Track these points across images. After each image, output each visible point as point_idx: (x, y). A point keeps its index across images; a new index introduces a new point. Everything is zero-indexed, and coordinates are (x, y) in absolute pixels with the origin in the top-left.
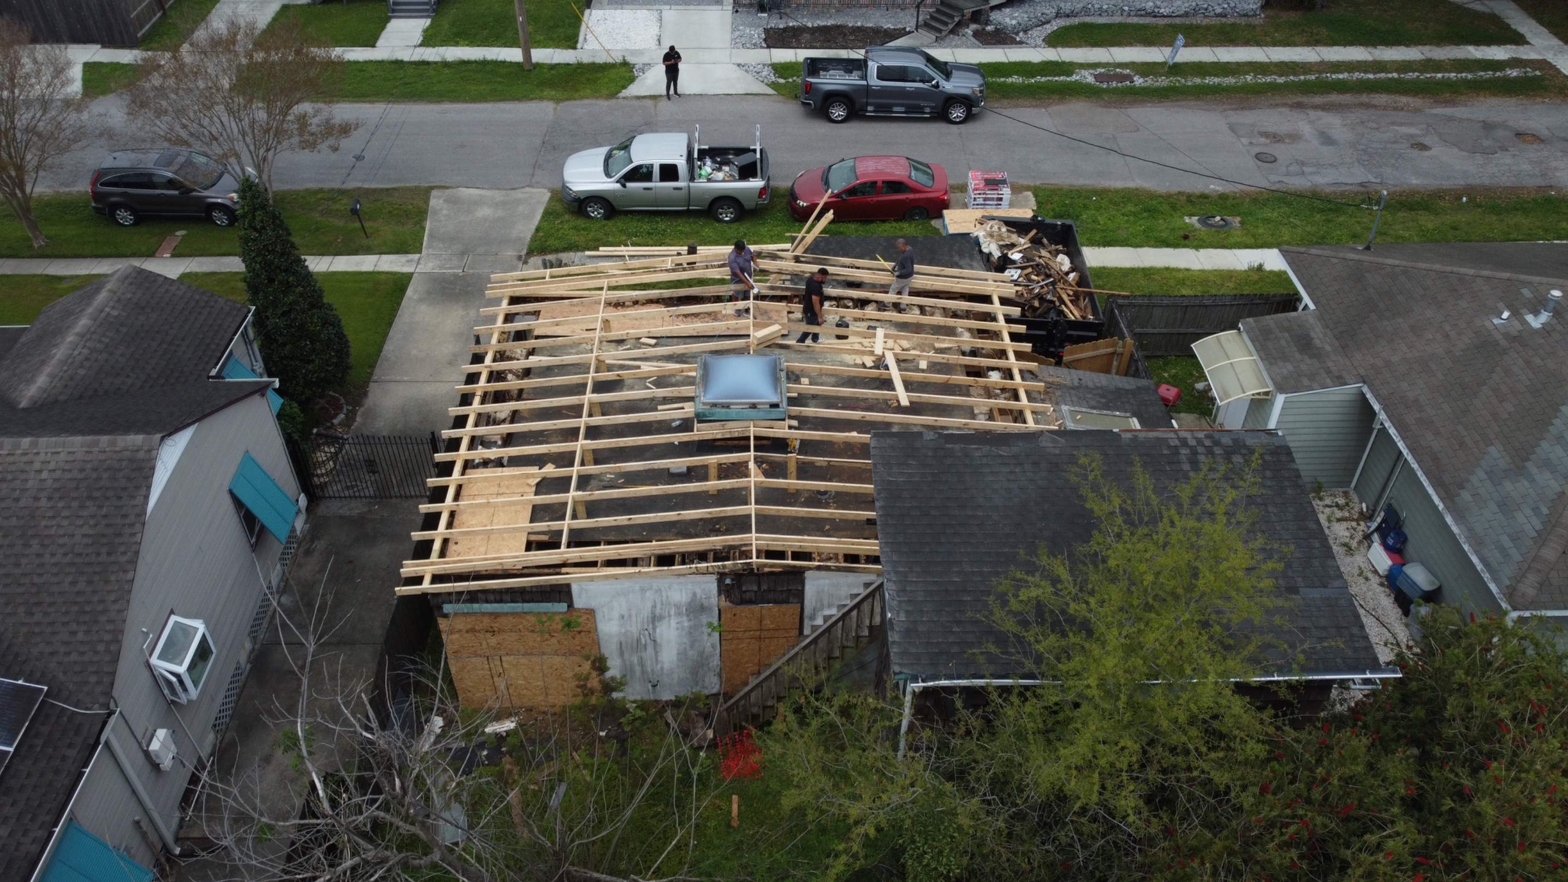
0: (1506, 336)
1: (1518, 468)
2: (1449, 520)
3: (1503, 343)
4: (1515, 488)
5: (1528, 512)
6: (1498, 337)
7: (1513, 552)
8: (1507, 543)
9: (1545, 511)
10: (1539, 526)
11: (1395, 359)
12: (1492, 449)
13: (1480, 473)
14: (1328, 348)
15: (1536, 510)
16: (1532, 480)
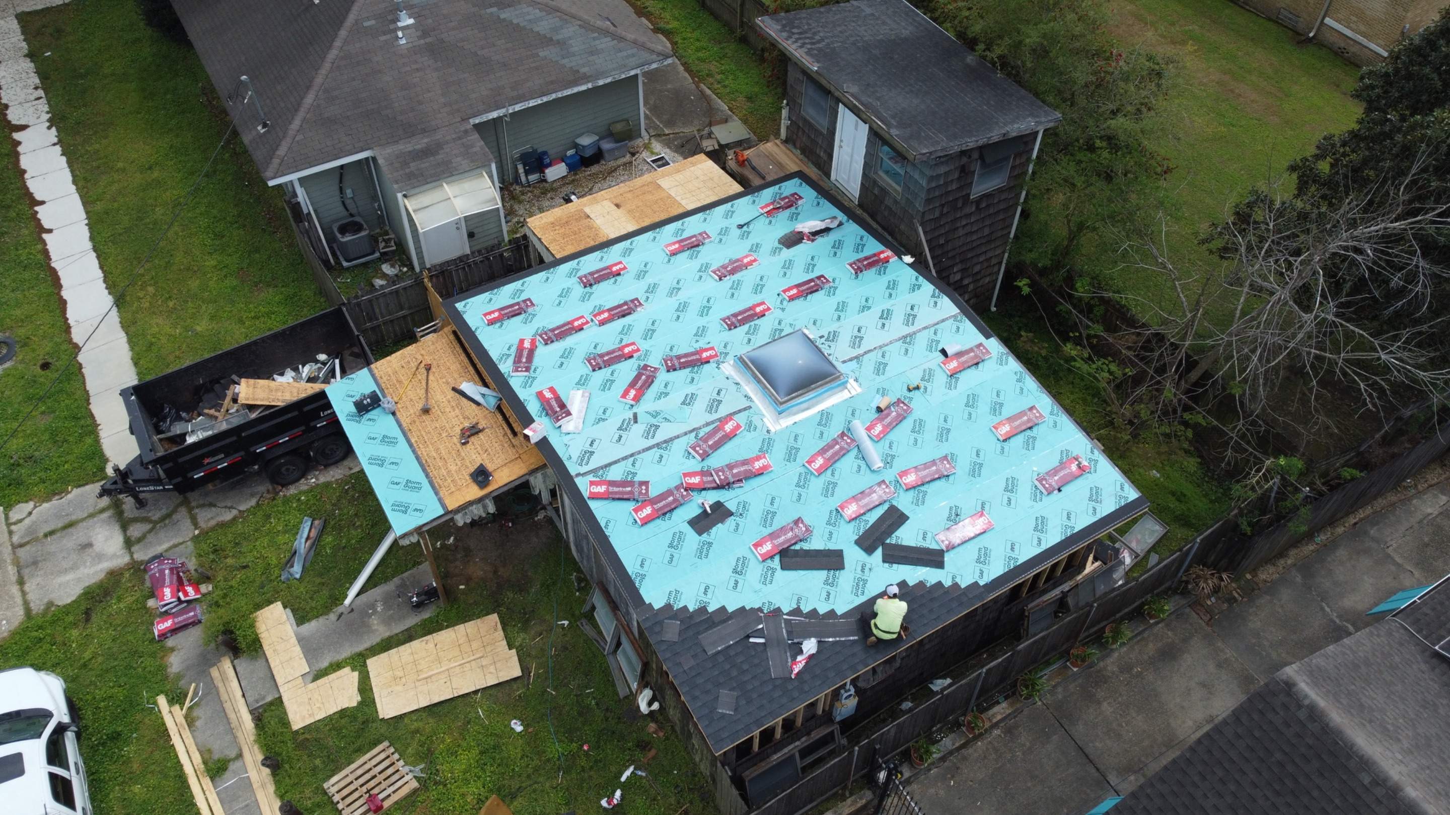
0: (419, 38)
1: (562, 44)
2: (601, 83)
3: (428, 40)
4: (576, 45)
5: (597, 42)
6: (422, 42)
7: (630, 52)
8: (625, 54)
9: (596, 35)
10: (609, 39)
11: (442, 100)
12: (541, 54)
13: (565, 61)
14: (426, 140)
15: (594, 39)
16: (570, 38)
